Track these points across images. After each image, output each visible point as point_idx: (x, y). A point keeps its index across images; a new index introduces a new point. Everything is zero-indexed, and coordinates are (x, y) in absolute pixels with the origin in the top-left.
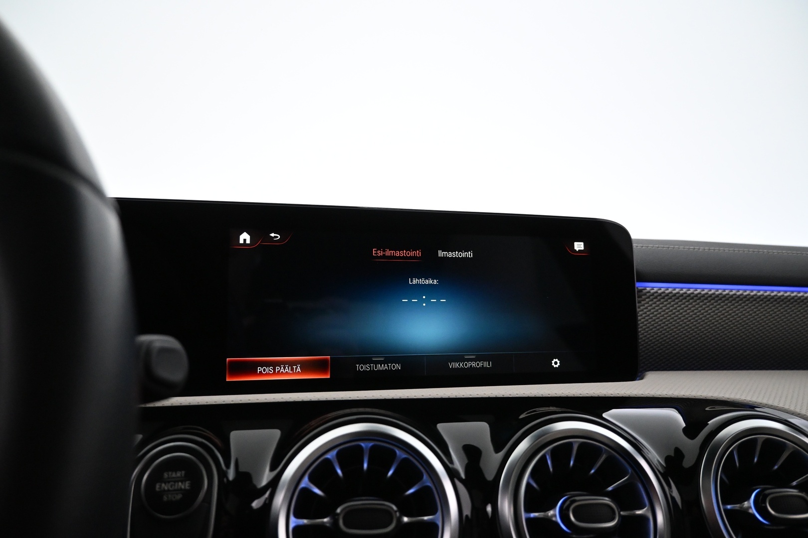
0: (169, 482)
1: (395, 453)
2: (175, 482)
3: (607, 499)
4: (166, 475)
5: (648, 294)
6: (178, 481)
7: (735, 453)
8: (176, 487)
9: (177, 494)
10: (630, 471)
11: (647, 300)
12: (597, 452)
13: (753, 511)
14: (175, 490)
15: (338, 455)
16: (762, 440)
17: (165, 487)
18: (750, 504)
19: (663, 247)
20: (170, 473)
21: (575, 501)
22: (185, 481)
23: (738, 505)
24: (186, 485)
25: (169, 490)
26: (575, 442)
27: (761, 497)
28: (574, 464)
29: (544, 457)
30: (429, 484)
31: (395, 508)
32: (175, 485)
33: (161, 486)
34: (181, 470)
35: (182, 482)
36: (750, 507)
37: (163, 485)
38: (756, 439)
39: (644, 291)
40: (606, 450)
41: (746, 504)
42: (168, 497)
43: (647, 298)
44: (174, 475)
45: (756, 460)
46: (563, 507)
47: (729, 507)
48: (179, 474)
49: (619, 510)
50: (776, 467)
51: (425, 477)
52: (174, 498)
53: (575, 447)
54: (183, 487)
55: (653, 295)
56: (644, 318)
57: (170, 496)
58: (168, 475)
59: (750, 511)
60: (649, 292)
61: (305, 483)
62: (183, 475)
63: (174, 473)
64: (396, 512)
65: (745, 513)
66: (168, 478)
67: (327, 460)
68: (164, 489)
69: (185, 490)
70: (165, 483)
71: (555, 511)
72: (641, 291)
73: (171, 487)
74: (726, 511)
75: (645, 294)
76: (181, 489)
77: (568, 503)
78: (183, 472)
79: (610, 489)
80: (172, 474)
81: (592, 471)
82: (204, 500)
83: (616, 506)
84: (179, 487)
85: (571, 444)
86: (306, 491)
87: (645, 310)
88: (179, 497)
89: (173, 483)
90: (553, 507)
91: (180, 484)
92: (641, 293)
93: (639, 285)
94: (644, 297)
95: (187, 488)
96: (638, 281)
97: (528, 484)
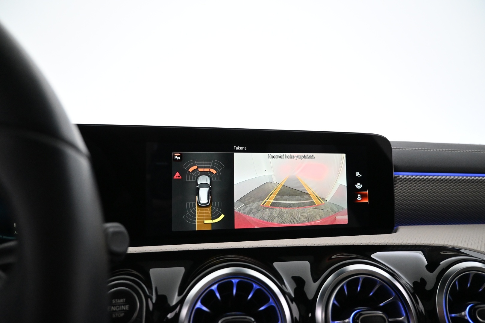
0: (116, 306)
1: (253, 285)
2: (119, 305)
3: (380, 312)
4: (114, 301)
5: (400, 180)
6: (121, 305)
7: (457, 283)
8: (120, 309)
9: (121, 313)
10: (394, 295)
11: (400, 183)
12: (374, 283)
13: (468, 318)
14: (119, 311)
15: (218, 288)
16: (473, 275)
17: (114, 309)
18: (466, 313)
19: (409, 149)
20: (116, 300)
21: (361, 314)
22: (126, 305)
23: (459, 314)
24: (126, 308)
25: (116, 311)
26: (361, 277)
27: (473, 310)
28: (360, 290)
29: (343, 287)
30: (274, 304)
31: (253, 320)
32: (119, 308)
33: (111, 308)
34: (123, 298)
35: (124, 305)
36: (466, 315)
37: (112, 307)
38: (469, 274)
39: (398, 178)
40: (379, 281)
41: (463, 313)
42: (115, 315)
43: (400, 182)
44: (119, 301)
45: (469, 285)
46: (355, 318)
47: (453, 315)
48: (122, 301)
49: (388, 318)
50: (481, 290)
51: (271, 300)
52: (120, 315)
53: (361, 280)
54: (124, 309)
55: (403, 180)
56: (398, 193)
57: (117, 314)
58: (115, 301)
59: (466, 318)
60: (401, 178)
61: (199, 305)
62: (124, 301)
63: (119, 300)
64: (254, 322)
65: (463, 319)
66: (115, 303)
67: (212, 290)
68: (113, 310)
69: (126, 310)
70: (114, 307)
71: (350, 319)
72: (396, 177)
73: (117, 309)
74: (452, 318)
75: (399, 180)
76: (123, 310)
77: (358, 315)
78: (124, 299)
79: (381, 305)
80: (117, 301)
81: (371, 294)
82: (137, 317)
83: (386, 317)
84: (122, 309)
85: (358, 278)
86: (199, 309)
87: (398, 189)
88: (122, 315)
89: (118, 306)
90: (348, 317)
91: (123, 307)
92: (396, 179)
93: (395, 174)
94: (398, 181)
95: (127, 309)
96: (394, 172)
97: (333, 304)
